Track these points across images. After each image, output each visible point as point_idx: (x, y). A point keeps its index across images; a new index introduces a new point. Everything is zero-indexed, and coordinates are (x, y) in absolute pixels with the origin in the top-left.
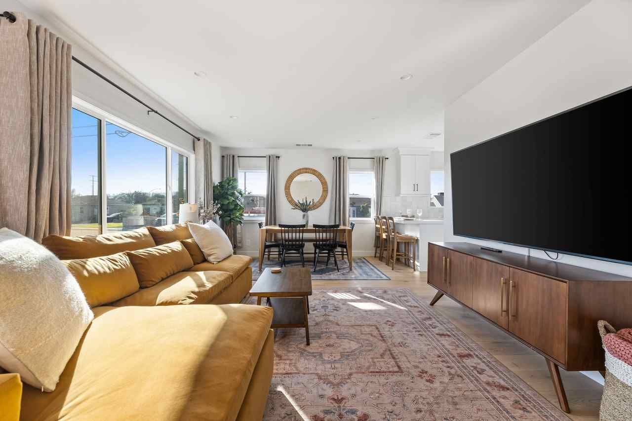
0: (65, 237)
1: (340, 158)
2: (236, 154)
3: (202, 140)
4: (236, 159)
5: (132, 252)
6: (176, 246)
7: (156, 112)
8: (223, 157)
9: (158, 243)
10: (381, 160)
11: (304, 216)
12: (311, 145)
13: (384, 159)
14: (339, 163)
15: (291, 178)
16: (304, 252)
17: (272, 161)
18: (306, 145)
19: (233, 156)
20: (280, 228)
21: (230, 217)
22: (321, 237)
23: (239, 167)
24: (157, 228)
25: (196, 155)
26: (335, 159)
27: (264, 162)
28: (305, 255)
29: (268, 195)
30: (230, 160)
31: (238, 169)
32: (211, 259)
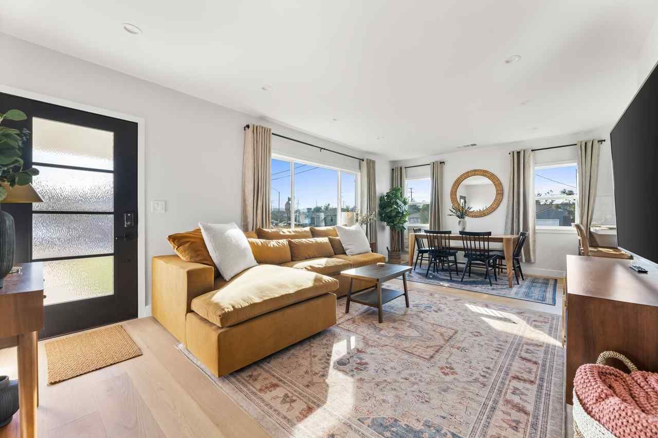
0: (264, 229)
1: (519, 153)
2: (403, 166)
3: (365, 160)
4: (404, 170)
5: (292, 240)
6: (325, 240)
7: (324, 149)
8: (393, 169)
9: (313, 237)
10: (589, 145)
11: (460, 222)
12: (475, 145)
13: (596, 143)
14: (519, 159)
15: (457, 183)
16: (458, 261)
17: (437, 168)
18: (469, 146)
19: (401, 168)
20: (426, 234)
21: (393, 223)
22: (482, 247)
23: (406, 177)
24: (316, 228)
25: (361, 173)
26: (512, 154)
27: (428, 169)
28: (458, 265)
29: (432, 202)
30: (398, 172)
31: (405, 178)
32: (347, 252)
